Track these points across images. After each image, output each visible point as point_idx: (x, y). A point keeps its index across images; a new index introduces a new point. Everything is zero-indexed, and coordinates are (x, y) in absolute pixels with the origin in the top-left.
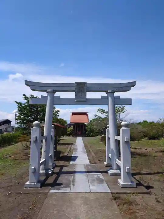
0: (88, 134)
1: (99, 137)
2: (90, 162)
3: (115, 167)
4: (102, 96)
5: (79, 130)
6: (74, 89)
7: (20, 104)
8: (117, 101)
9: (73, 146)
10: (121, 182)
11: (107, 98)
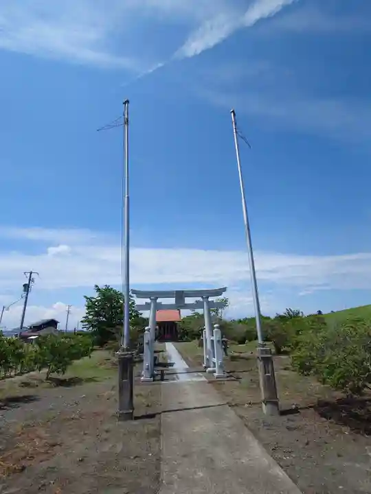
0: (181, 338)
1: (196, 342)
2: (189, 366)
3: (212, 365)
4: (196, 301)
5: (167, 333)
6: (175, 296)
7: (89, 299)
8: (210, 304)
9: (165, 354)
10: (216, 374)
11: (203, 302)
